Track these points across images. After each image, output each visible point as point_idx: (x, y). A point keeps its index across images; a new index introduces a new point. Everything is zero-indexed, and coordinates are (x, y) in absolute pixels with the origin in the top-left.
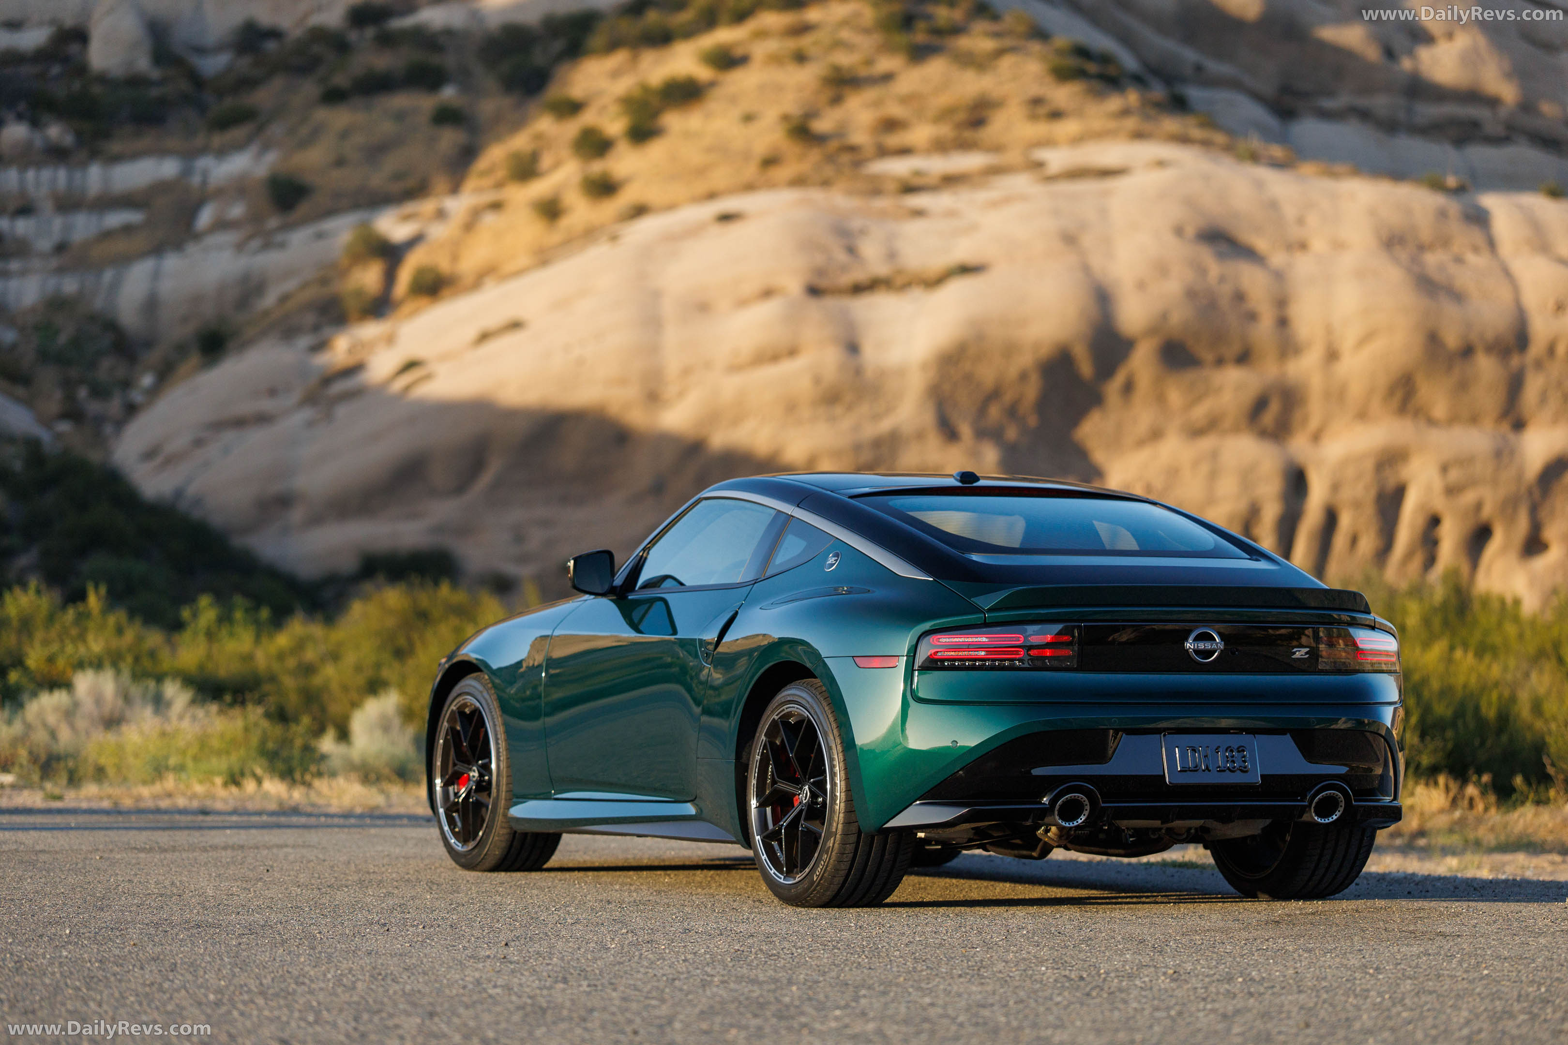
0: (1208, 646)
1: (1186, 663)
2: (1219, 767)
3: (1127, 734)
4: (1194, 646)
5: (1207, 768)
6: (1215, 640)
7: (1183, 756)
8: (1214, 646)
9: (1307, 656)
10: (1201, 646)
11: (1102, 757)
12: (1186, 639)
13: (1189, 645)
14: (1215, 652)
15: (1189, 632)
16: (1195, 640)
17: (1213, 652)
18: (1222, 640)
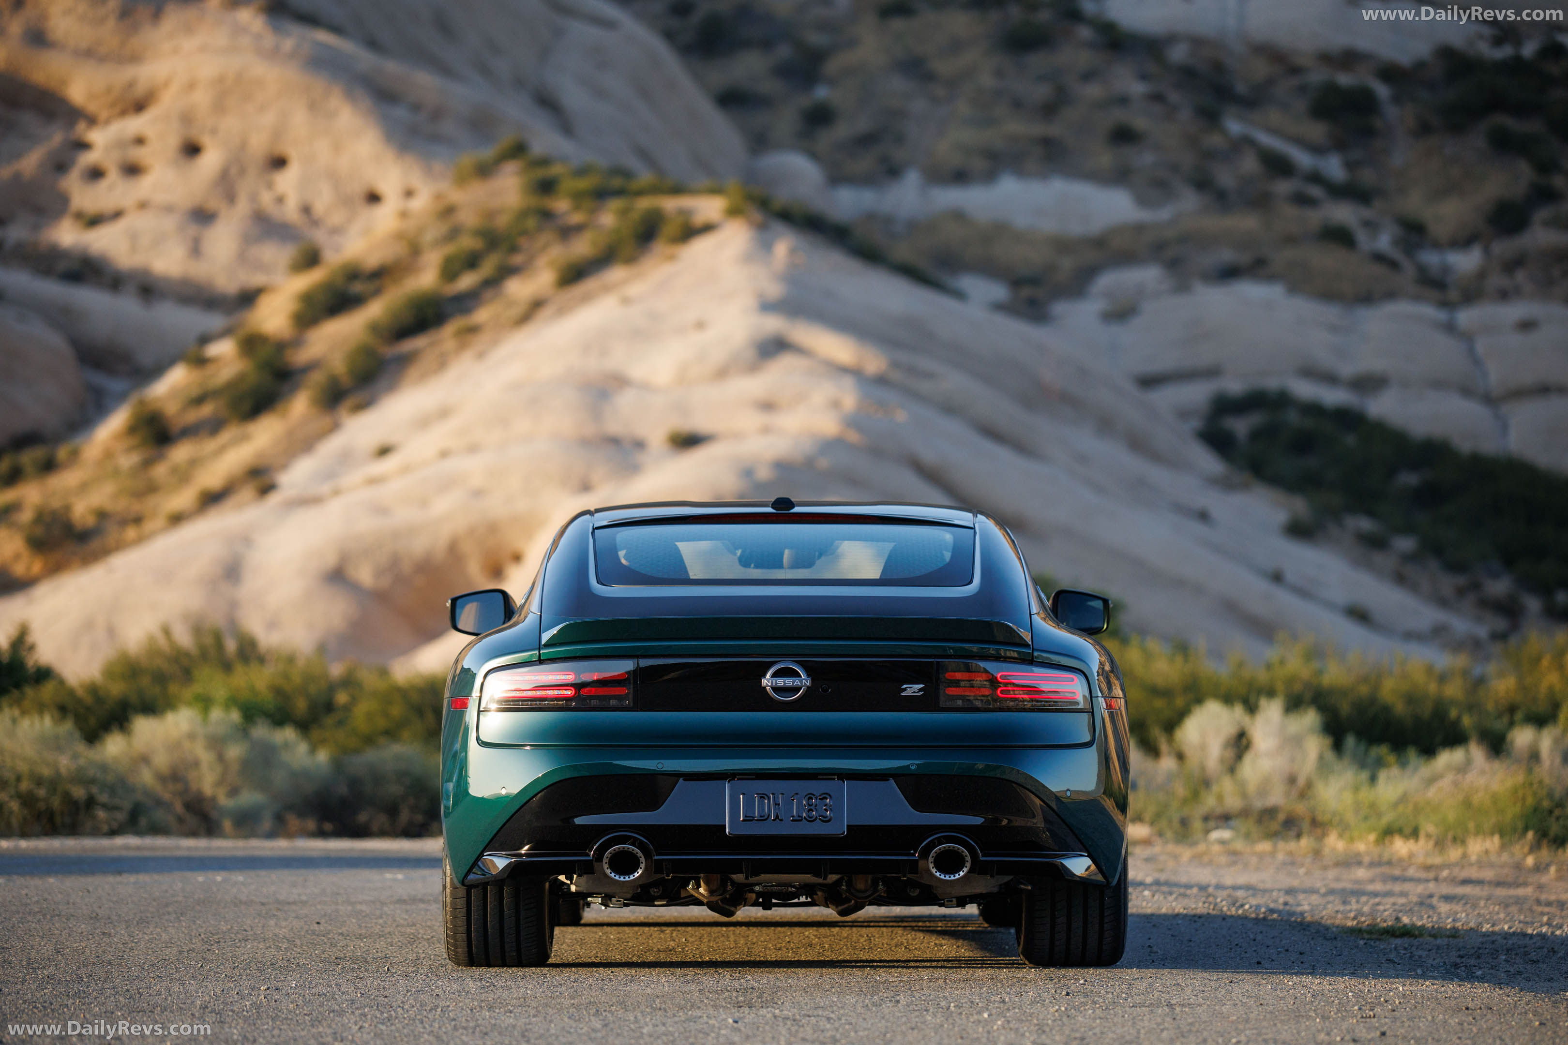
0: (789, 682)
1: (764, 702)
2: (793, 816)
3: (684, 780)
4: (772, 683)
5: (777, 817)
6: (801, 676)
7: (749, 804)
8: (797, 682)
9: (921, 693)
10: (781, 682)
11: (654, 803)
12: (764, 676)
13: (767, 681)
14: (800, 689)
15: (770, 665)
16: (774, 675)
17: (799, 689)
18: (808, 675)
